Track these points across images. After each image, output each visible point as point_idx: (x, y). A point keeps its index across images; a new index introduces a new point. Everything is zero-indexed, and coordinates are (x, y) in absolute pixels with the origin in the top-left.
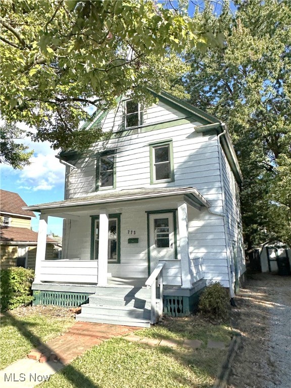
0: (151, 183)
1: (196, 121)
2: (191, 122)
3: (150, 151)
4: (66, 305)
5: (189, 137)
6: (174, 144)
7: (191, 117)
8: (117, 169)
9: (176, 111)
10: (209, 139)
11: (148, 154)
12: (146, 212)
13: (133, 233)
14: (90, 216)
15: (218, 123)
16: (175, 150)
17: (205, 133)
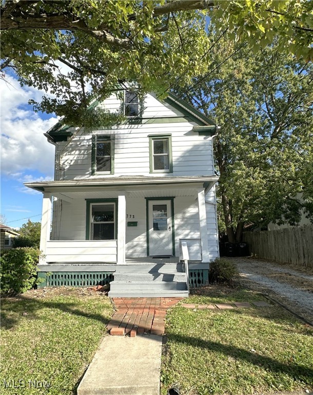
0: (151, 172)
1: (193, 121)
2: (189, 121)
3: (150, 143)
4: (81, 284)
5: (187, 134)
6: (173, 139)
7: (189, 117)
8: (116, 156)
9: (175, 109)
10: (205, 138)
11: (148, 145)
12: (145, 198)
13: (132, 217)
14: (86, 199)
15: (214, 126)
16: (173, 144)
17: (201, 133)
